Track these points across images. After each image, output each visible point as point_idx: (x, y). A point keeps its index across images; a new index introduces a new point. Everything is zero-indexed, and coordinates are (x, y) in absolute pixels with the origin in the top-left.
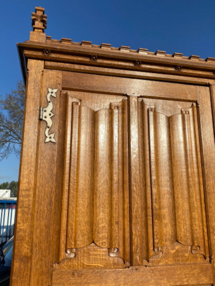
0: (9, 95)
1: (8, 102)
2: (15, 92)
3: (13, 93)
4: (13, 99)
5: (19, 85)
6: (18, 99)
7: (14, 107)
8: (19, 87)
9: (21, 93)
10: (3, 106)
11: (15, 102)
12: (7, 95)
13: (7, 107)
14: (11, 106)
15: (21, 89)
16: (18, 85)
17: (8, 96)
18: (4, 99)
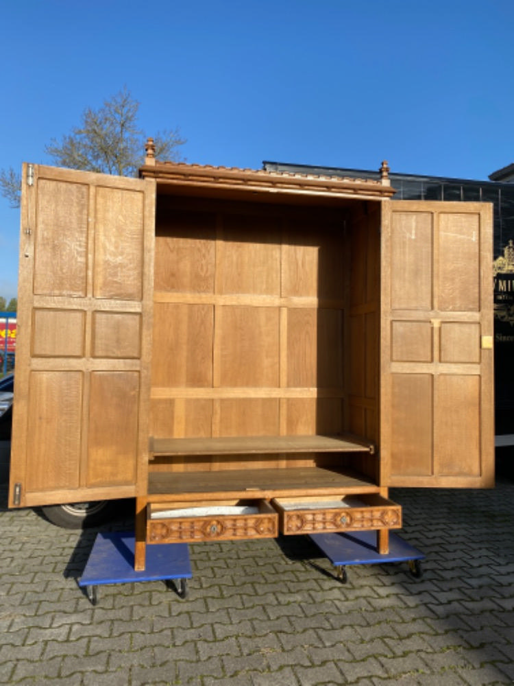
0: (70, 138)
1: (68, 152)
2: (80, 132)
3: (76, 134)
4: (77, 145)
5: (87, 118)
6: (85, 146)
7: (80, 161)
8: (86, 122)
9: (91, 135)
10: (59, 159)
11: (80, 153)
12: (65, 139)
13: (67, 161)
14: (74, 159)
15: (91, 126)
16: (84, 117)
17: (67, 140)
18: (60, 145)
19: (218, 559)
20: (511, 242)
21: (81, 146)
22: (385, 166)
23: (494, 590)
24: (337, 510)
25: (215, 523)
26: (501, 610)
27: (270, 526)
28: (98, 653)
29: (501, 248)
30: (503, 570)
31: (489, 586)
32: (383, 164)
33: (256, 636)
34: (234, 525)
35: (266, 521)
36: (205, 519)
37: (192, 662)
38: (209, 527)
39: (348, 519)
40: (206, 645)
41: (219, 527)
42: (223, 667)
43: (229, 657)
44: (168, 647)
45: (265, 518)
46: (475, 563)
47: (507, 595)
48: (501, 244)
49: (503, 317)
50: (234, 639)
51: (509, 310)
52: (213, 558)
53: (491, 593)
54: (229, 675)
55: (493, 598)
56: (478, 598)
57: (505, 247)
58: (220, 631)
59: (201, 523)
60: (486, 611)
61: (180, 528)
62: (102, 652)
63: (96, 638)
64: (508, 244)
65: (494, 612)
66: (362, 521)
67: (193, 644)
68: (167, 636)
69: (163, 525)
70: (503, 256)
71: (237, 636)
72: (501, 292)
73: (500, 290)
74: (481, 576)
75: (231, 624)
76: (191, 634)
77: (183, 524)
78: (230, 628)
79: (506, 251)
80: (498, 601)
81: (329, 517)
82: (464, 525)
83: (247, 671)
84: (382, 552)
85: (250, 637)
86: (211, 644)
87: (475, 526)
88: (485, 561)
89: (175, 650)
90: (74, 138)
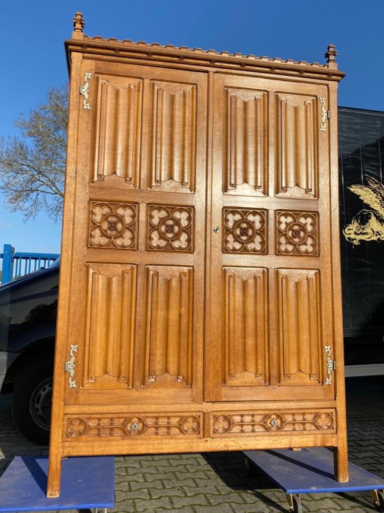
0: (35, 112)
2: (44, 108)
3: (41, 109)
10: (26, 131)
12: (31, 113)
13: (33, 132)
14: (39, 130)
18: (27, 118)
19: (197, 471)
22: (331, 49)
24: (267, 412)
25: (136, 420)
27: (195, 425)
32: (329, 48)
34: (156, 423)
35: (191, 420)
36: (125, 415)
38: (130, 424)
39: (278, 422)
41: (141, 425)
45: (189, 417)
52: (192, 471)
59: (122, 420)
61: (99, 425)
66: (294, 424)
69: (81, 421)
77: (102, 420)
81: (258, 419)
84: (341, 480)
90: (39, 113)
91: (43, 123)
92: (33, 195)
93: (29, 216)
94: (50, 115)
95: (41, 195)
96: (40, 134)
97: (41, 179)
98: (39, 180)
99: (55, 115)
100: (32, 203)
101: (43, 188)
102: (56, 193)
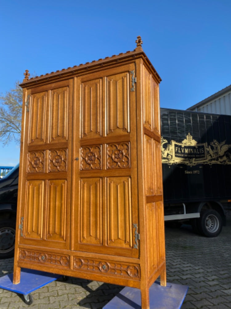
1: (8, 99)
2: (14, 91)
6: (16, 96)
10: (4, 102)
13: (7, 102)
17: (8, 93)
18: (4, 95)
20: (189, 133)
21: (14, 96)
23: (180, 273)
26: (181, 279)
28: (5, 303)
29: (185, 136)
30: (185, 266)
31: (179, 271)
33: (76, 293)
37: (46, 304)
39: (107, 267)
40: (53, 298)
42: (60, 305)
43: (63, 302)
44: (37, 299)
46: (174, 264)
47: (185, 274)
48: (185, 134)
49: (187, 164)
50: (66, 295)
51: (190, 161)
53: (179, 274)
54: (62, 307)
55: (179, 276)
56: (173, 276)
57: (187, 135)
58: (60, 293)
60: (175, 280)
62: (6, 302)
63: (4, 298)
64: (188, 134)
65: (179, 280)
67: (48, 298)
68: (37, 295)
70: (186, 139)
71: (68, 294)
72: (186, 153)
73: (185, 152)
74: (176, 268)
75: (66, 289)
76: (47, 294)
78: (65, 291)
79: (187, 137)
80: (181, 276)
82: (173, 251)
83: (70, 306)
85: (74, 294)
86: (56, 297)
87: (178, 251)
88: (179, 263)
89: (40, 300)
90: (11, 93)
91: (13, 98)
92: (8, 133)
93: (5, 144)
94: (16, 94)
95: (12, 134)
96: (11, 104)
97: (12, 126)
98: (10, 126)
99: (19, 94)
100: (7, 137)
101: (13, 130)
102: (19, 133)
